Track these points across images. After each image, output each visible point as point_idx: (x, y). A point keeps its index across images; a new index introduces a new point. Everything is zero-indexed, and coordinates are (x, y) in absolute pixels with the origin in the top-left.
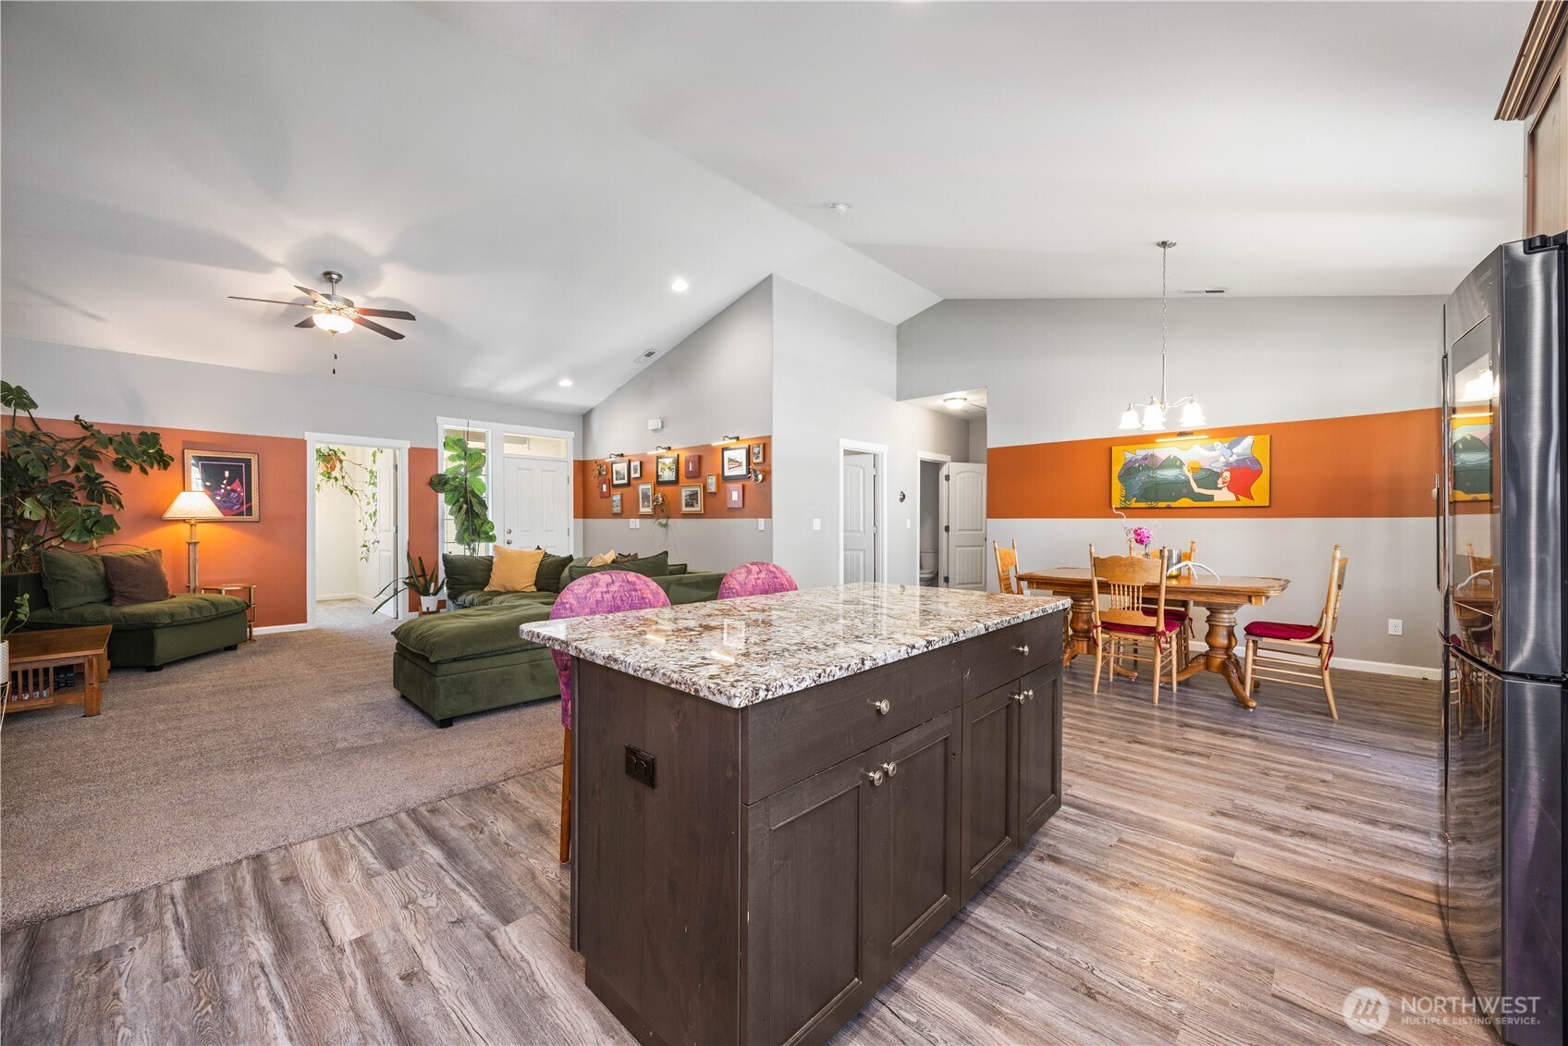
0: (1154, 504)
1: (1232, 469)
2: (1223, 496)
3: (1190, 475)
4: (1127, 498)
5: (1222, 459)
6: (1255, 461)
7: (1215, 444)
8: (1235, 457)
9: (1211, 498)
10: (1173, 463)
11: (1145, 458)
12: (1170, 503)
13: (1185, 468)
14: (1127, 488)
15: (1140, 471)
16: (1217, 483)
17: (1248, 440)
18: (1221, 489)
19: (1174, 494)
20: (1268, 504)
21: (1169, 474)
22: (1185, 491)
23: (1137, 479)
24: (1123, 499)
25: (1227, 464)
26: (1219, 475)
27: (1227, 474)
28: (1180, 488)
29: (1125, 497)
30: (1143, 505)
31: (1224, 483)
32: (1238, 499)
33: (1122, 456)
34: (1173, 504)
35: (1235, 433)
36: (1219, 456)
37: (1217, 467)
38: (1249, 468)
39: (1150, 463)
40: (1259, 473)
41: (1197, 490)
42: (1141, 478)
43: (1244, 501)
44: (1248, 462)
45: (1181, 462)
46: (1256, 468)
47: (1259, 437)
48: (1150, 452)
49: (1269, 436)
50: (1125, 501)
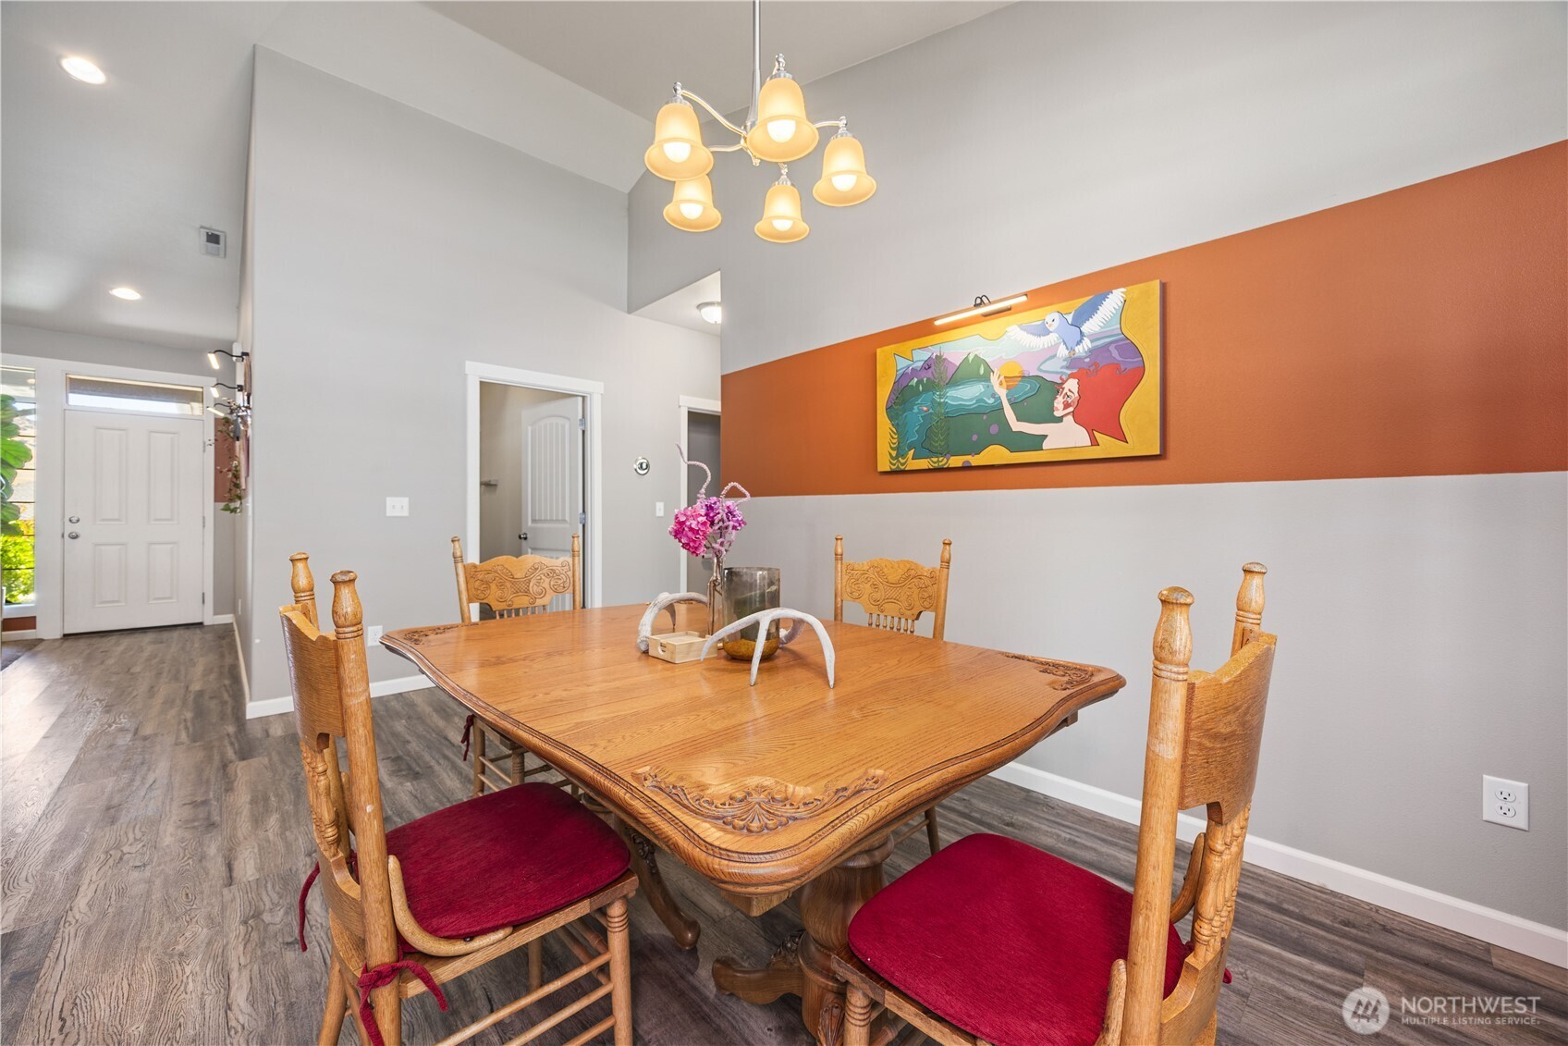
0: (943, 462)
1: (1081, 370)
2: (1066, 437)
3: (1002, 393)
4: (900, 452)
5: (1063, 352)
6: (1129, 348)
7: (1048, 319)
8: (1087, 344)
9: (1036, 442)
10: (975, 371)
11: (927, 366)
12: (968, 458)
13: (994, 379)
14: (899, 428)
15: (919, 394)
16: (1052, 409)
17: (1115, 298)
18: (1060, 420)
19: (975, 438)
20: (1158, 453)
21: (965, 395)
22: (994, 429)
23: (916, 410)
24: (894, 453)
25: (1073, 362)
26: (1056, 388)
27: (1072, 385)
28: (984, 427)
29: (897, 449)
30: (923, 464)
31: (1067, 406)
32: (1094, 442)
33: (892, 364)
34: (975, 460)
35: (1090, 288)
36: (1057, 346)
37: (1052, 371)
38: (1117, 366)
39: (936, 375)
40: (1139, 373)
41: (1016, 426)
42: (921, 407)
43: (1109, 447)
44: (1115, 354)
45: (987, 365)
46: (1130, 364)
47: (1137, 289)
48: (935, 351)
49: (1156, 285)
50: (897, 457)
